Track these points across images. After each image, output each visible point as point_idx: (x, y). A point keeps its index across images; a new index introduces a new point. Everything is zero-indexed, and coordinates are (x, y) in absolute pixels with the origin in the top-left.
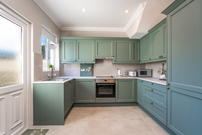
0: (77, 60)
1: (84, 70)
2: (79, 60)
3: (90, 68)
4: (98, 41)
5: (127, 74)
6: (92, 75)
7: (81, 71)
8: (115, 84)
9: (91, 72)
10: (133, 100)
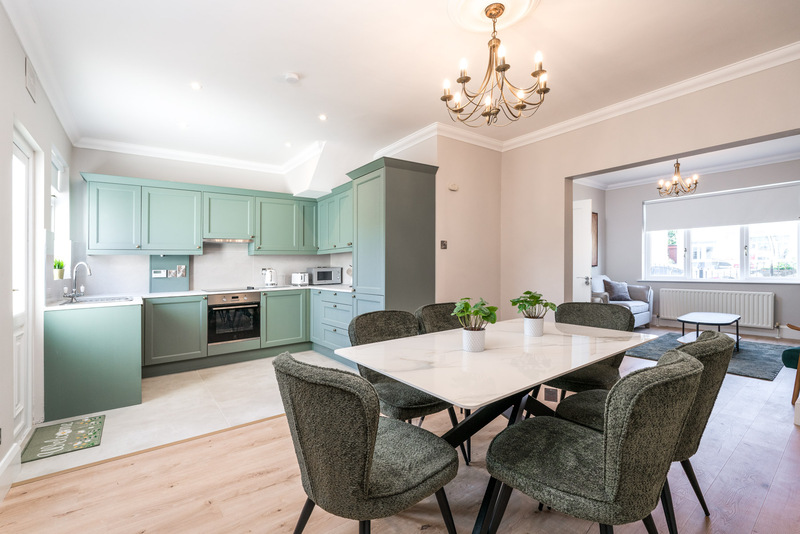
0: (145, 245)
1: (163, 274)
2: (150, 246)
3: (183, 267)
4: (211, 196)
5: (288, 280)
6: (190, 288)
7: (154, 275)
8: (259, 303)
9: (187, 279)
10: (301, 338)
